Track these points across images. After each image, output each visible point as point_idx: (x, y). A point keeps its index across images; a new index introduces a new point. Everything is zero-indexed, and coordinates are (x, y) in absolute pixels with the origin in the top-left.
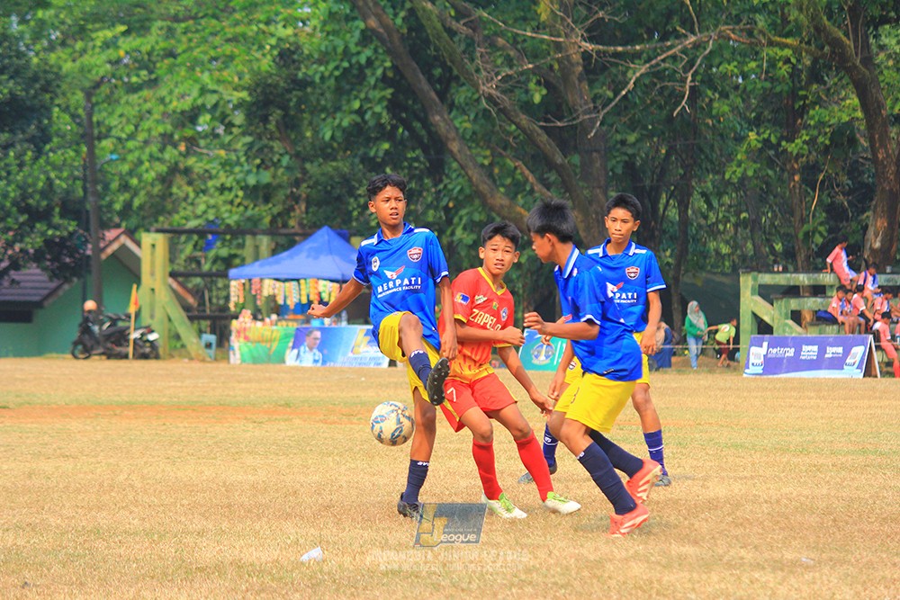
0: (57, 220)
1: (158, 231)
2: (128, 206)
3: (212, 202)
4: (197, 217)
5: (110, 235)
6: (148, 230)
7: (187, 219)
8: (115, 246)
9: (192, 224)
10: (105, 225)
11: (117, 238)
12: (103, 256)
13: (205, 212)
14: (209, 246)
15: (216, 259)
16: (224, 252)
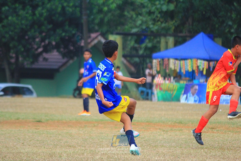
0: (67, 27)
1: (118, 34)
2: (102, 21)
3: (144, 19)
4: (137, 27)
5: (93, 35)
6: (112, 33)
7: (132, 28)
8: (96, 41)
9: (134, 30)
10: (91, 31)
11: (96, 37)
12: (90, 46)
13: (141, 25)
14: (142, 42)
15: (146, 48)
16: (150, 45)
